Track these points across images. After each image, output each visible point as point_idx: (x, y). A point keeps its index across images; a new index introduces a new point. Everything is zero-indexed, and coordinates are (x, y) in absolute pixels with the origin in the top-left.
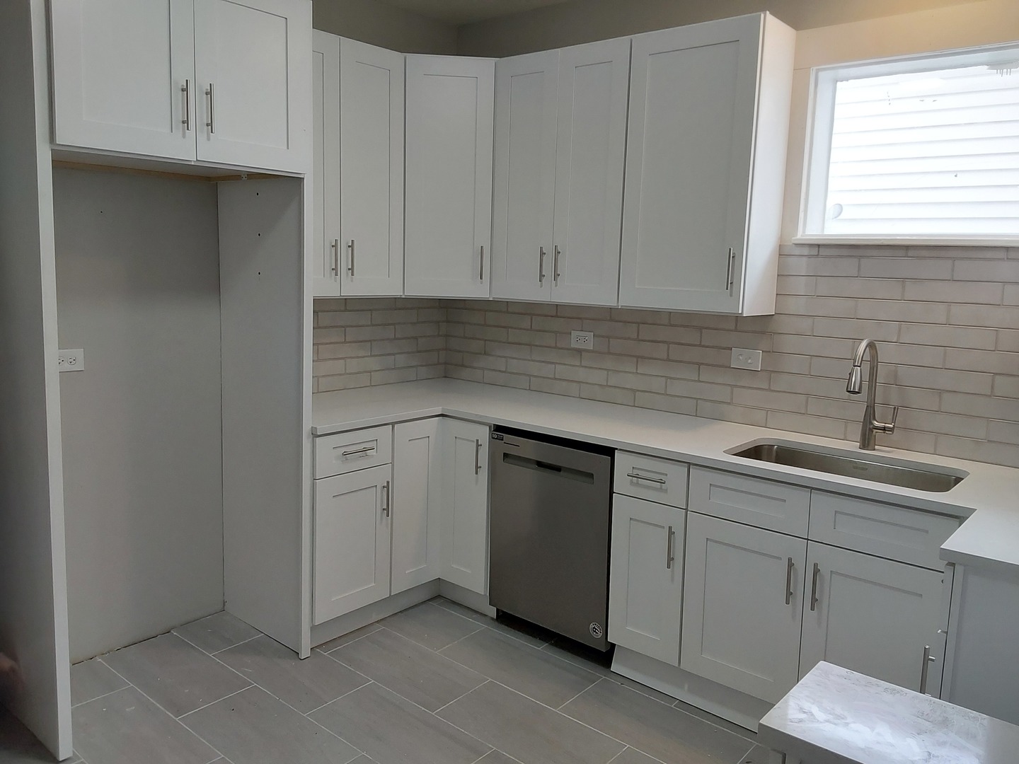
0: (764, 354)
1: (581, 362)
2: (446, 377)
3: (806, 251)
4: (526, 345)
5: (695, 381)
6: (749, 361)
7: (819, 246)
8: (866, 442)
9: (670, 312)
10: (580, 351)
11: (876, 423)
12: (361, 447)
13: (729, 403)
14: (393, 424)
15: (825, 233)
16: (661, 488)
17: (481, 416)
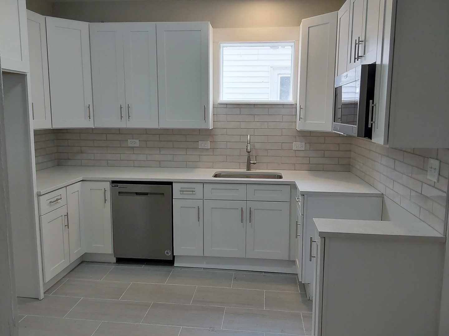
0: (211, 142)
1: (133, 151)
2: (58, 165)
3: (222, 106)
4: (105, 147)
5: (185, 155)
6: (206, 145)
7: (227, 104)
8: (248, 169)
9: (173, 129)
10: (133, 148)
11: (251, 162)
12: (55, 199)
13: (199, 162)
14: (66, 187)
15: (223, 100)
16: (193, 194)
17: (105, 178)
